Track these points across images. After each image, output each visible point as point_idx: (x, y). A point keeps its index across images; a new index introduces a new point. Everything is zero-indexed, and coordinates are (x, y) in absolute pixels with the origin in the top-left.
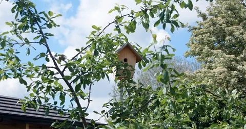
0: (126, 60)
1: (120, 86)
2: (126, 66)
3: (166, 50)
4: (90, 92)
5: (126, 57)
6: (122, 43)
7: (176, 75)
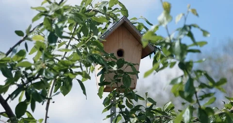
0: (120, 53)
1: (109, 104)
2: (120, 64)
3: (190, 35)
4: (47, 117)
5: (121, 47)
6: (115, 18)
7: (210, 84)
